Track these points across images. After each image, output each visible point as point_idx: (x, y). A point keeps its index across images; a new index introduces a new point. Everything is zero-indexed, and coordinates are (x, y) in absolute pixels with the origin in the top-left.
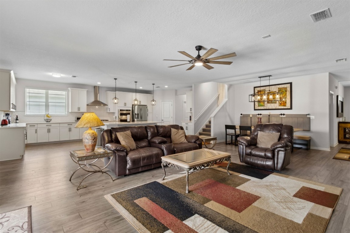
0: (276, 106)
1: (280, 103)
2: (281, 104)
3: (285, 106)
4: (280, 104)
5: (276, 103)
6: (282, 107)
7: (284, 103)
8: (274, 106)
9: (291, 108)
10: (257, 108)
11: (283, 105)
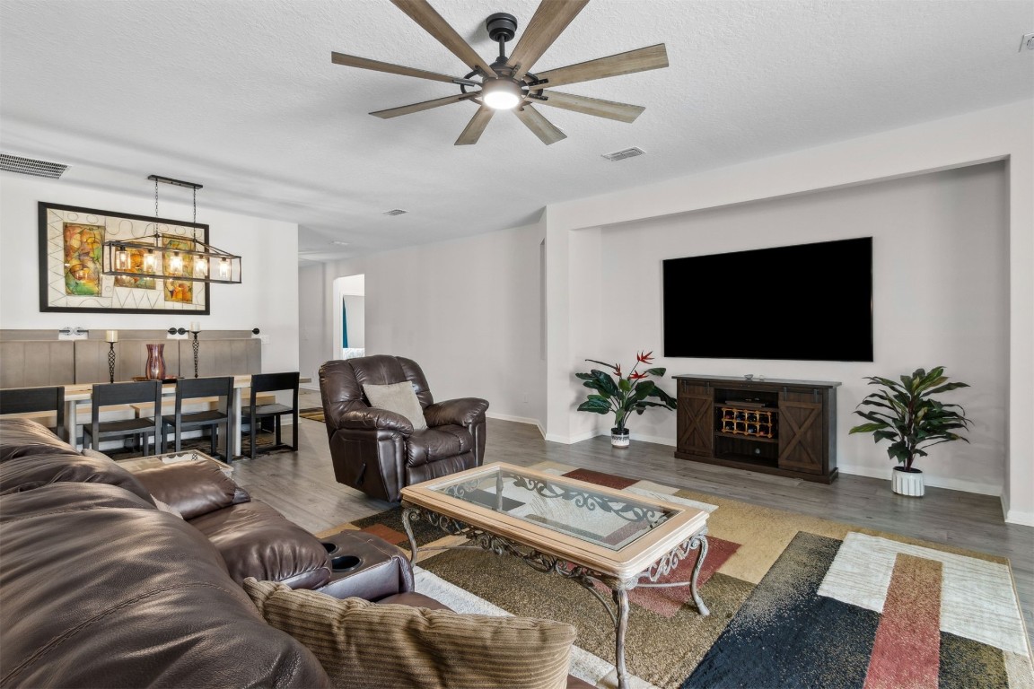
0: (156, 297)
1: (171, 288)
2: (172, 292)
3: (187, 300)
4: (169, 294)
5: (153, 287)
6: (178, 306)
7: (184, 293)
8: (145, 298)
9: (207, 312)
10: (62, 304)
11: (180, 296)
